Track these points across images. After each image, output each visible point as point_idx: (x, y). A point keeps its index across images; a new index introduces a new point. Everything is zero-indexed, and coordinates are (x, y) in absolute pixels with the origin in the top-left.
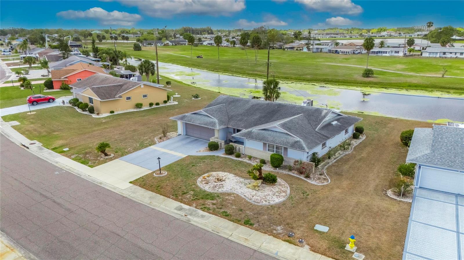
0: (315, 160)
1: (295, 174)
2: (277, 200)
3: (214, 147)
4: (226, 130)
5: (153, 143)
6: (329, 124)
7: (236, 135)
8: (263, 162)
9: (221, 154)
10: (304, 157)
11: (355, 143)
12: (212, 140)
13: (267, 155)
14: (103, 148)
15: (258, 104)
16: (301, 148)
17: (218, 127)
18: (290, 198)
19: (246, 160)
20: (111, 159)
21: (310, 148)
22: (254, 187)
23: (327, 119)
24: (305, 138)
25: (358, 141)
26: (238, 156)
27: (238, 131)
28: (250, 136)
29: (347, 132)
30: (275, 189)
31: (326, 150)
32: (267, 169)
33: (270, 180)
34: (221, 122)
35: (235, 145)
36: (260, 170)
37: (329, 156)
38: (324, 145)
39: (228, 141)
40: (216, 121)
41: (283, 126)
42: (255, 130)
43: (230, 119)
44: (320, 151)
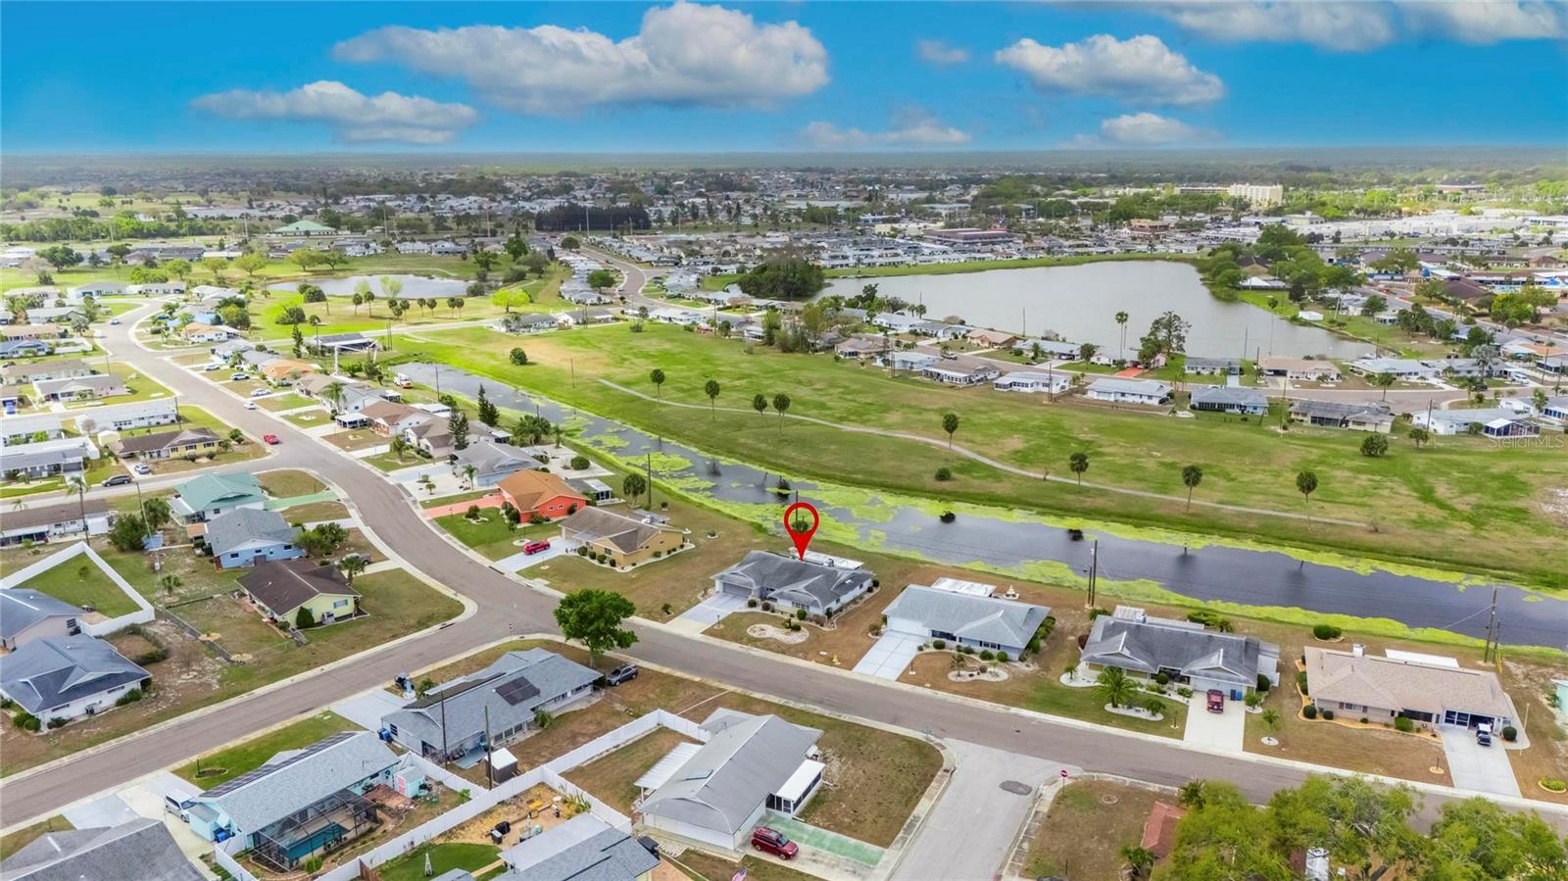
0: (829, 614)
1: (813, 624)
2: (800, 641)
3: (752, 604)
4: (762, 590)
5: (699, 602)
6: (844, 583)
7: (771, 594)
8: (792, 616)
9: (758, 609)
10: (820, 612)
11: (867, 596)
12: (750, 598)
13: (795, 610)
14: (666, 608)
15: (787, 563)
16: (818, 606)
17: (755, 587)
18: (809, 639)
19: (779, 615)
20: (674, 617)
21: (824, 605)
22: (787, 634)
23: (842, 578)
24: (821, 598)
25: (871, 594)
26: (773, 611)
27: (772, 590)
28: (781, 595)
29: (861, 586)
30: (799, 634)
31: (839, 605)
32: (795, 621)
33: (797, 628)
34: (757, 583)
35: (770, 602)
36: (789, 622)
37: (840, 610)
38: (838, 601)
39: (763, 598)
40: (752, 580)
41: (807, 588)
42: (786, 590)
43: (764, 578)
44: (834, 606)
